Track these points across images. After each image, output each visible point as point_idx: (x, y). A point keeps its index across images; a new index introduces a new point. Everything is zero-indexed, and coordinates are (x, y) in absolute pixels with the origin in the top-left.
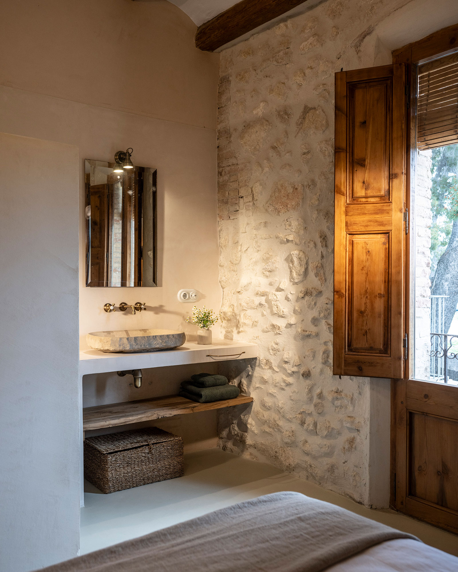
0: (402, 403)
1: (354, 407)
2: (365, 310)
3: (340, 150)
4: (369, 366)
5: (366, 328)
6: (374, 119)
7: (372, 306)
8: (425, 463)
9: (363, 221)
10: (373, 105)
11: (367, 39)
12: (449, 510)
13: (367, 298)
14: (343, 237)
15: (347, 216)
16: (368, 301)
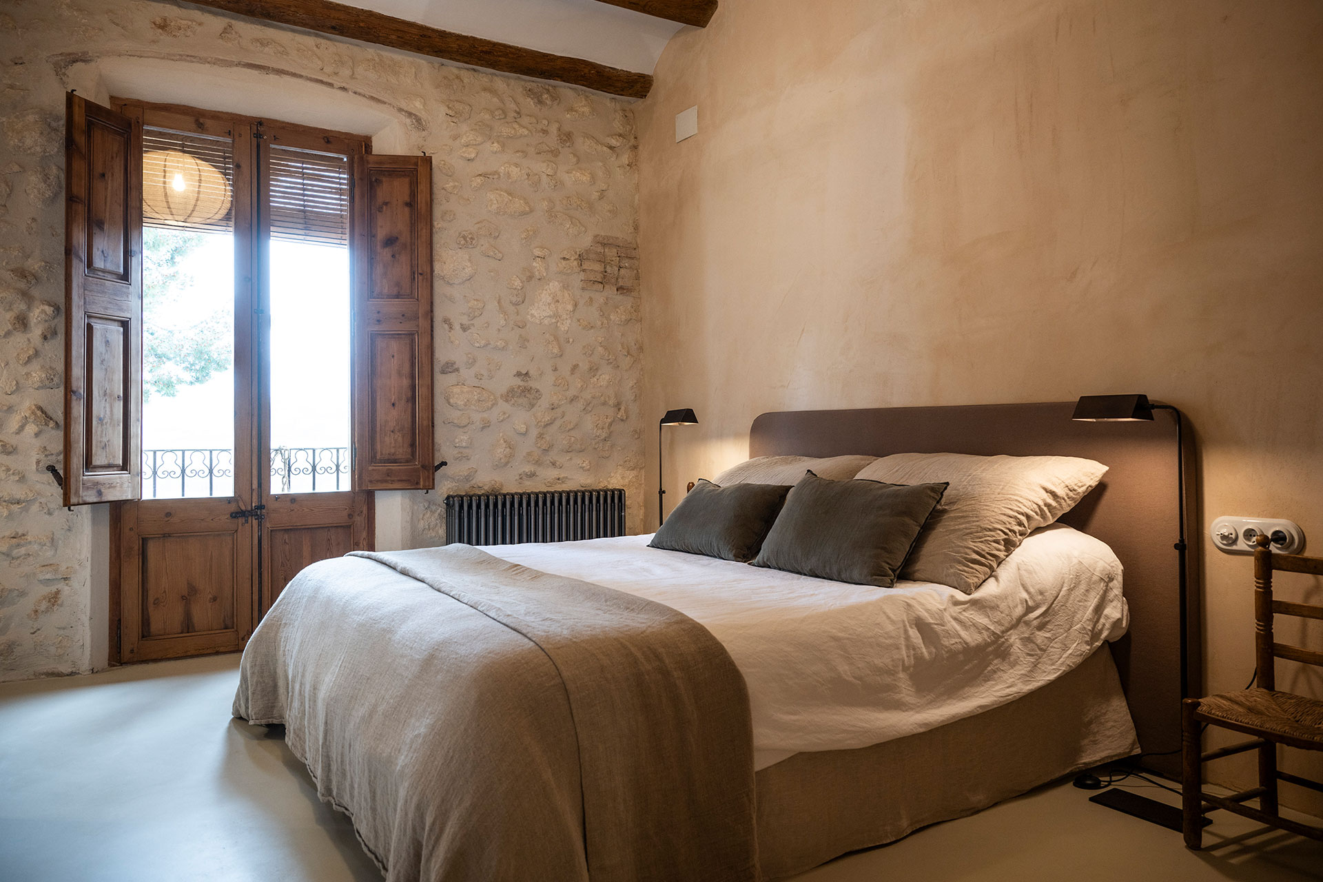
0: (131, 529)
1: (56, 550)
2: (104, 417)
3: (78, 200)
4: (109, 488)
5: (105, 440)
6: (113, 175)
7: (111, 411)
8: (165, 592)
9: (103, 301)
10: (112, 158)
11: (79, 65)
12: (199, 633)
13: (106, 400)
14: (82, 318)
15: (86, 292)
16: (108, 405)
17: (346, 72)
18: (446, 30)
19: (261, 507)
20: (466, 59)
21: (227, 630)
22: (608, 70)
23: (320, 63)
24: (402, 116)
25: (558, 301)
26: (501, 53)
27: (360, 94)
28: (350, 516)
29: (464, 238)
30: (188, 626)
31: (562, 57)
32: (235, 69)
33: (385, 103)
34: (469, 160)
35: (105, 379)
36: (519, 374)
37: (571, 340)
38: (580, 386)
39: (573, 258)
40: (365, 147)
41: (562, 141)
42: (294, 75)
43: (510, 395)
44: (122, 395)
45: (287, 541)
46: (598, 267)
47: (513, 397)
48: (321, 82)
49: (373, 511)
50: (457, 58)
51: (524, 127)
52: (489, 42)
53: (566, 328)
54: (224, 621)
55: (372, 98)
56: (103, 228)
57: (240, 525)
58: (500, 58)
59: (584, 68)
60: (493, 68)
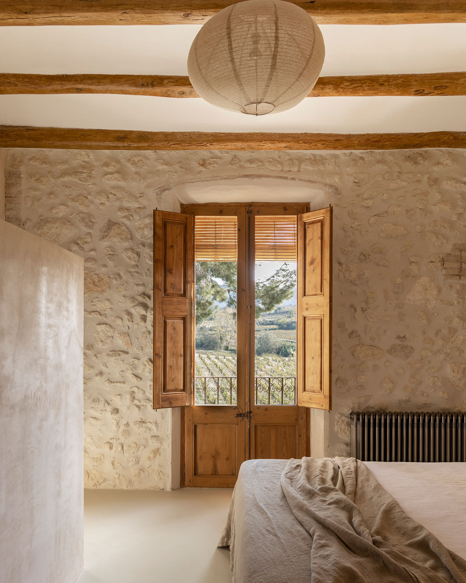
0: (190, 420)
1: (157, 429)
2: (173, 365)
3: (158, 261)
4: (175, 400)
5: (173, 376)
6: (177, 245)
7: (177, 362)
8: (205, 453)
9: (172, 309)
10: (177, 237)
11: (166, 192)
12: (220, 476)
13: (174, 357)
14: (161, 318)
15: (163, 305)
16: (175, 359)
17: (295, 169)
18: (351, 133)
19: (250, 412)
20: (364, 148)
21: (233, 476)
22: (462, 134)
23: (280, 167)
24: (326, 188)
25: (426, 289)
26: (386, 140)
27: (302, 180)
28: (296, 420)
29: (364, 255)
30: (215, 472)
31: (428, 133)
32: (236, 179)
33: (316, 182)
34: (368, 207)
35: (173, 347)
36: (399, 337)
37: (436, 314)
38: (441, 344)
39: (437, 261)
40: (306, 209)
41: (431, 186)
42: (267, 176)
43: (392, 350)
44: (182, 354)
45: (263, 431)
46: (456, 265)
47: (395, 352)
48: (281, 177)
49: (309, 417)
50: (358, 148)
51: (404, 181)
52: (379, 135)
53: (432, 306)
54: (232, 470)
55: (309, 181)
56: (172, 273)
57: (239, 421)
58: (386, 143)
59: (445, 136)
60: (382, 149)
